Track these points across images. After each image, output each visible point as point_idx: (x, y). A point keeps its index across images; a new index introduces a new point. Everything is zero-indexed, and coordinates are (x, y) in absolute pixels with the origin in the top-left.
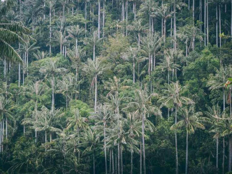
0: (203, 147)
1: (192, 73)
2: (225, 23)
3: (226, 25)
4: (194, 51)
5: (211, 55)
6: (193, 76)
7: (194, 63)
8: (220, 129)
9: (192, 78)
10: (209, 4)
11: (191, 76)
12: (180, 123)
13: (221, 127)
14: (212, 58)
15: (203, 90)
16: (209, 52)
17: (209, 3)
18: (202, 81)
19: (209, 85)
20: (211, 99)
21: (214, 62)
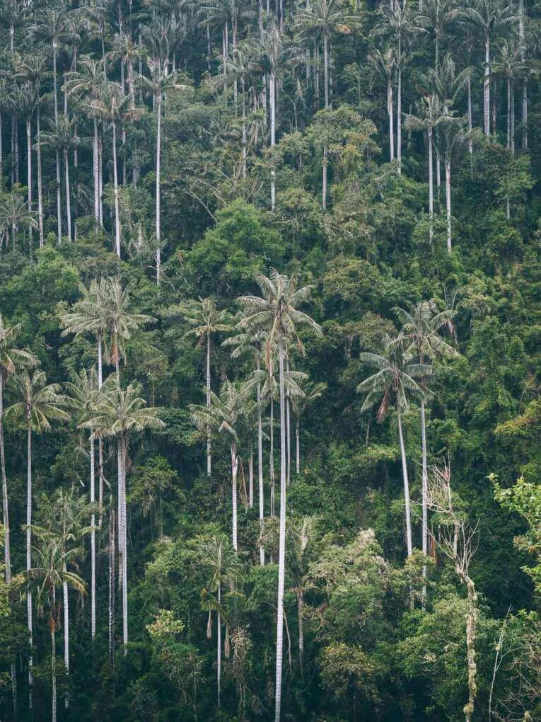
0: (57, 464)
1: (17, 301)
2: (80, 190)
3: (82, 195)
4: (14, 252)
5: (60, 259)
6: (19, 306)
7: (22, 278)
8: (103, 418)
9: (16, 311)
10: (41, 146)
11: (14, 308)
12: (13, 409)
13: (103, 414)
14: (62, 266)
15: (43, 339)
16: (55, 252)
17: (43, 143)
18: (42, 319)
19: (67, 325)
20: (64, 358)
21: (69, 273)
